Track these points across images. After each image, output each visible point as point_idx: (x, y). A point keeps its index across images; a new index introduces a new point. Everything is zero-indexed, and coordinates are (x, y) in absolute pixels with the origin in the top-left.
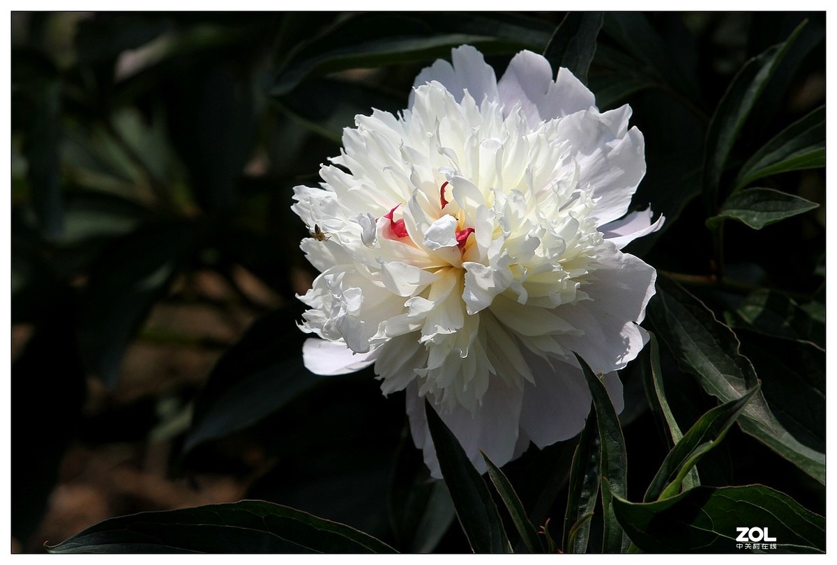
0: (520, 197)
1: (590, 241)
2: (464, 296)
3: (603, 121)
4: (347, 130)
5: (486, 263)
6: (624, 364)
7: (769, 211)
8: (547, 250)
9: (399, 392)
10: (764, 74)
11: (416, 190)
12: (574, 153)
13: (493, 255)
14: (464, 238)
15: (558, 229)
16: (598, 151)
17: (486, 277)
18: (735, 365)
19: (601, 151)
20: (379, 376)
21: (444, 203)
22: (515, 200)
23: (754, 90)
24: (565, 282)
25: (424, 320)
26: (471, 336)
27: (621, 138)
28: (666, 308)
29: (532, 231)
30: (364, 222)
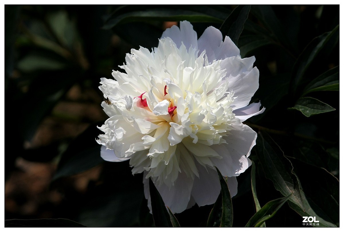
0: (199, 95)
1: (229, 117)
2: (169, 138)
3: (242, 62)
4: (128, 54)
5: (180, 124)
6: (239, 174)
7: (314, 109)
8: (209, 120)
9: (139, 174)
10: (320, 45)
11: (153, 87)
12: (227, 76)
13: (184, 121)
14: (172, 111)
15: (214, 111)
16: (239, 75)
17: (180, 130)
18: (290, 177)
19: (240, 75)
20: (131, 165)
21: (166, 93)
22: (196, 96)
23: (316, 51)
24: (216, 134)
25: (151, 145)
26: (171, 155)
27: (250, 71)
28: (264, 147)
29: (202, 111)
30: (128, 99)
